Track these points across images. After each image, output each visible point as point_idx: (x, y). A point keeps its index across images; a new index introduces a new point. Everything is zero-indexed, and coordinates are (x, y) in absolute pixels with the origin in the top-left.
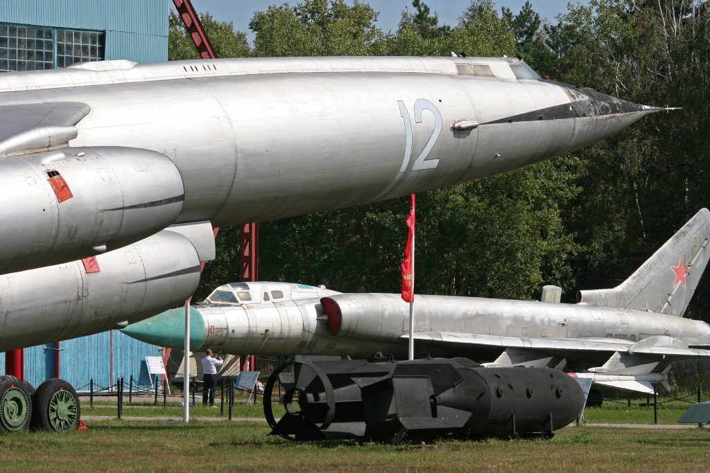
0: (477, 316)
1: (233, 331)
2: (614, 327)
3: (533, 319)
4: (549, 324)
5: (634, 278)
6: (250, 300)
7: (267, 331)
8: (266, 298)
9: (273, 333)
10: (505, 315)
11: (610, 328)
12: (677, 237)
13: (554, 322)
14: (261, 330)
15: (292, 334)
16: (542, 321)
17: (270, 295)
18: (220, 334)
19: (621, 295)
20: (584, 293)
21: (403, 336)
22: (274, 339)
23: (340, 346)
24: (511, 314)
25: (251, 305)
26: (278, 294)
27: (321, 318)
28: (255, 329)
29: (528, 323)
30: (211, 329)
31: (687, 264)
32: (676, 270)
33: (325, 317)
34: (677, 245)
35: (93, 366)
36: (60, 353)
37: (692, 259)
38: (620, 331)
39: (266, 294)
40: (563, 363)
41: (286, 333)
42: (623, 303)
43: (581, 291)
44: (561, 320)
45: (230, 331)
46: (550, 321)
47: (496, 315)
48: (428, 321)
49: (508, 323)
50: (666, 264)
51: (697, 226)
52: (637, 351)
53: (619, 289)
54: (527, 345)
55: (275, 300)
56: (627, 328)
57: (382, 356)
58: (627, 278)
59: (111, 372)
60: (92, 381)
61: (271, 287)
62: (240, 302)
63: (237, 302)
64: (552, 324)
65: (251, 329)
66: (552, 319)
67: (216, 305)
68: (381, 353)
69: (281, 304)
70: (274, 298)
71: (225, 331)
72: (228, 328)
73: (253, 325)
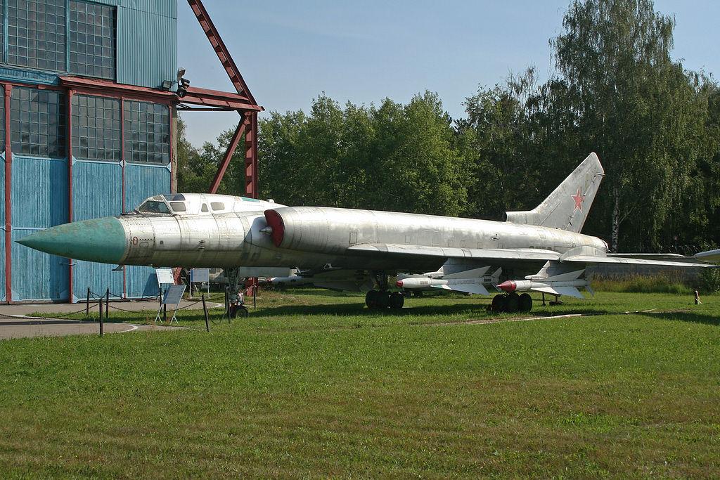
0: (421, 230)
1: (162, 242)
2: (535, 240)
3: (470, 233)
4: (483, 238)
5: (546, 203)
6: (185, 211)
7: (202, 242)
8: (204, 209)
9: (209, 245)
10: (446, 230)
11: (532, 241)
12: (575, 173)
13: (487, 236)
14: (196, 241)
15: (232, 246)
16: (478, 235)
17: (209, 207)
18: (145, 245)
19: (536, 216)
20: (508, 213)
21: (351, 248)
22: (212, 251)
23: (286, 257)
24: (451, 229)
25: (185, 216)
26: (216, 206)
27: (264, 230)
28: (188, 241)
29: (466, 236)
30: (134, 240)
31: (582, 194)
32: (575, 198)
33: (269, 229)
34: (575, 179)
35: (106, 279)
36: (73, 267)
37: (586, 190)
38: (539, 244)
39: (204, 205)
40: (500, 271)
41: (224, 244)
42: (537, 222)
43: (507, 213)
44: (493, 234)
45: (158, 242)
46: (484, 236)
47: (438, 230)
48: (375, 234)
49: (449, 236)
50: (569, 193)
51: (589, 166)
52: (566, 259)
53: (534, 211)
54: (468, 255)
55: (215, 212)
56: (545, 242)
57: (331, 267)
58: (540, 203)
59: (124, 283)
60: (108, 290)
61: (210, 199)
62: (174, 213)
63: (170, 213)
64: (486, 238)
65: (184, 240)
66: (486, 233)
67: (144, 216)
68: (330, 265)
69: (220, 215)
70: (213, 210)
71: (151, 243)
72: (154, 240)
73: (183, 235)
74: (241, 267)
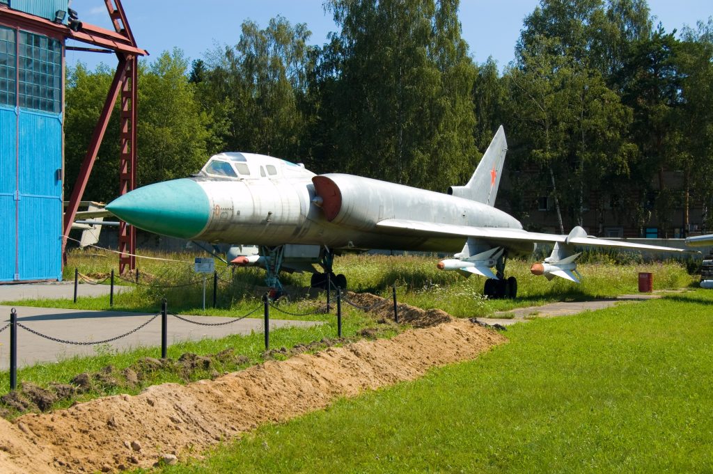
1: (238, 213)
6: (249, 174)
7: (269, 214)
8: (263, 172)
9: (275, 217)
14: (264, 213)
15: (291, 219)
17: (266, 170)
18: (225, 216)
22: (275, 224)
25: (251, 181)
26: (272, 171)
27: (314, 200)
28: (259, 212)
30: (217, 209)
31: (496, 169)
32: (492, 173)
33: (318, 200)
34: (492, 153)
39: (262, 168)
41: (286, 216)
45: (236, 213)
48: (393, 208)
50: (488, 168)
51: (500, 140)
53: (468, 187)
55: (271, 177)
62: (240, 176)
63: (236, 176)
65: (256, 211)
67: (216, 179)
69: (276, 182)
70: (270, 174)
71: (230, 213)
72: (233, 210)
73: (257, 205)
74: (287, 245)
